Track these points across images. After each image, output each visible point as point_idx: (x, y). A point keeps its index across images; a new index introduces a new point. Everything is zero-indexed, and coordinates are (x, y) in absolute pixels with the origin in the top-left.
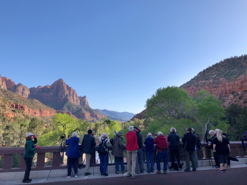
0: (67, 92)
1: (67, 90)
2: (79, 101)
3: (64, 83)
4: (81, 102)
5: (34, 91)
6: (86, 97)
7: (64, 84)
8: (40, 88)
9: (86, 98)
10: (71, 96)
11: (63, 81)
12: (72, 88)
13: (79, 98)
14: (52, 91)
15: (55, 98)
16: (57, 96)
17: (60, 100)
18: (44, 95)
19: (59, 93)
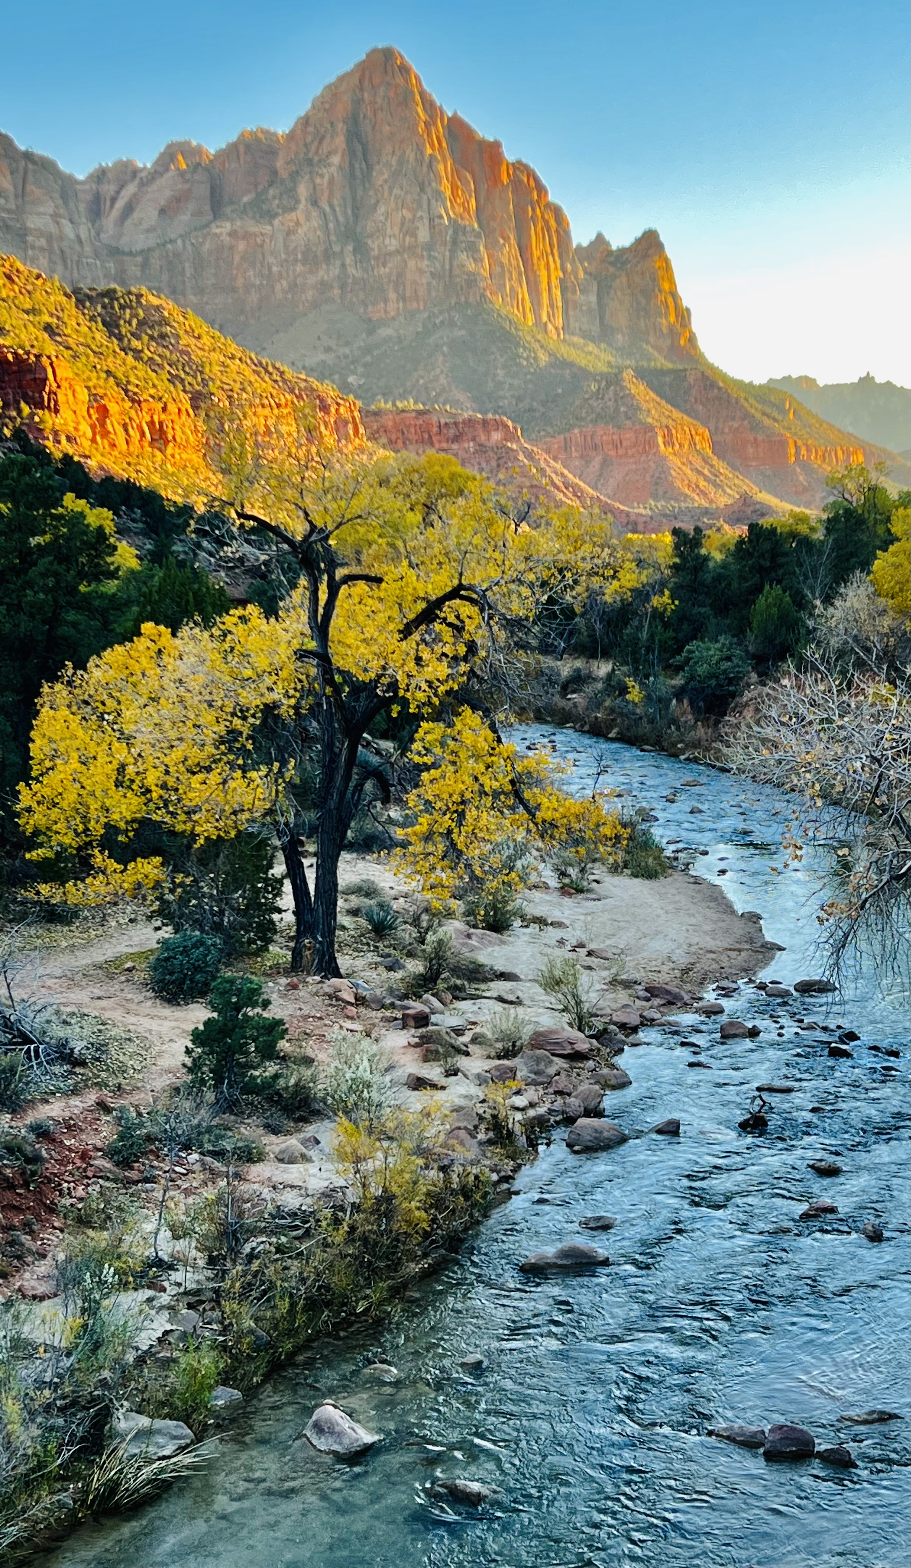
1: (456, 172)
2: (593, 298)
3: (423, 94)
5: (129, 209)
6: (660, 246)
7: (420, 111)
8: (183, 163)
9: (659, 263)
10: (506, 239)
11: (405, 69)
12: (510, 155)
13: (589, 257)
14: (303, 191)
15: (343, 265)
16: (361, 249)
17: (392, 295)
18: (231, 248)
19: (382, 209)
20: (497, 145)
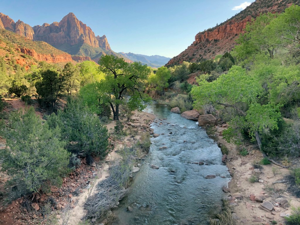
0: (81, 32)
1: (81, 28)
2: (98, 43)
3: (76, 18)
4: (100, 44)
5: (39, 31)
6: (105, 37)
7: (76, 20)
8: (46, 26)
9: (105, 39)
10: (87, 36)
11: (74, 15)
12: (87, 26)
13: (97, 38)
14: (62, 29)
15: (67, 39)
16: (70, 37)
17: (74, 42)
18: (53, 36)
19: (72, 32)
20: (85, 25)
